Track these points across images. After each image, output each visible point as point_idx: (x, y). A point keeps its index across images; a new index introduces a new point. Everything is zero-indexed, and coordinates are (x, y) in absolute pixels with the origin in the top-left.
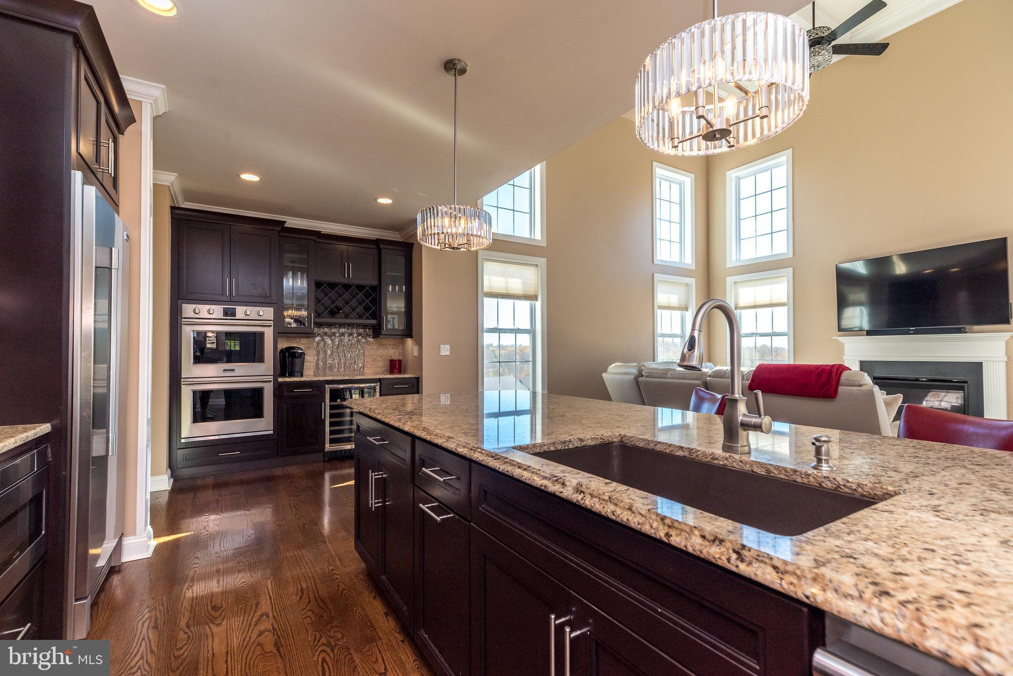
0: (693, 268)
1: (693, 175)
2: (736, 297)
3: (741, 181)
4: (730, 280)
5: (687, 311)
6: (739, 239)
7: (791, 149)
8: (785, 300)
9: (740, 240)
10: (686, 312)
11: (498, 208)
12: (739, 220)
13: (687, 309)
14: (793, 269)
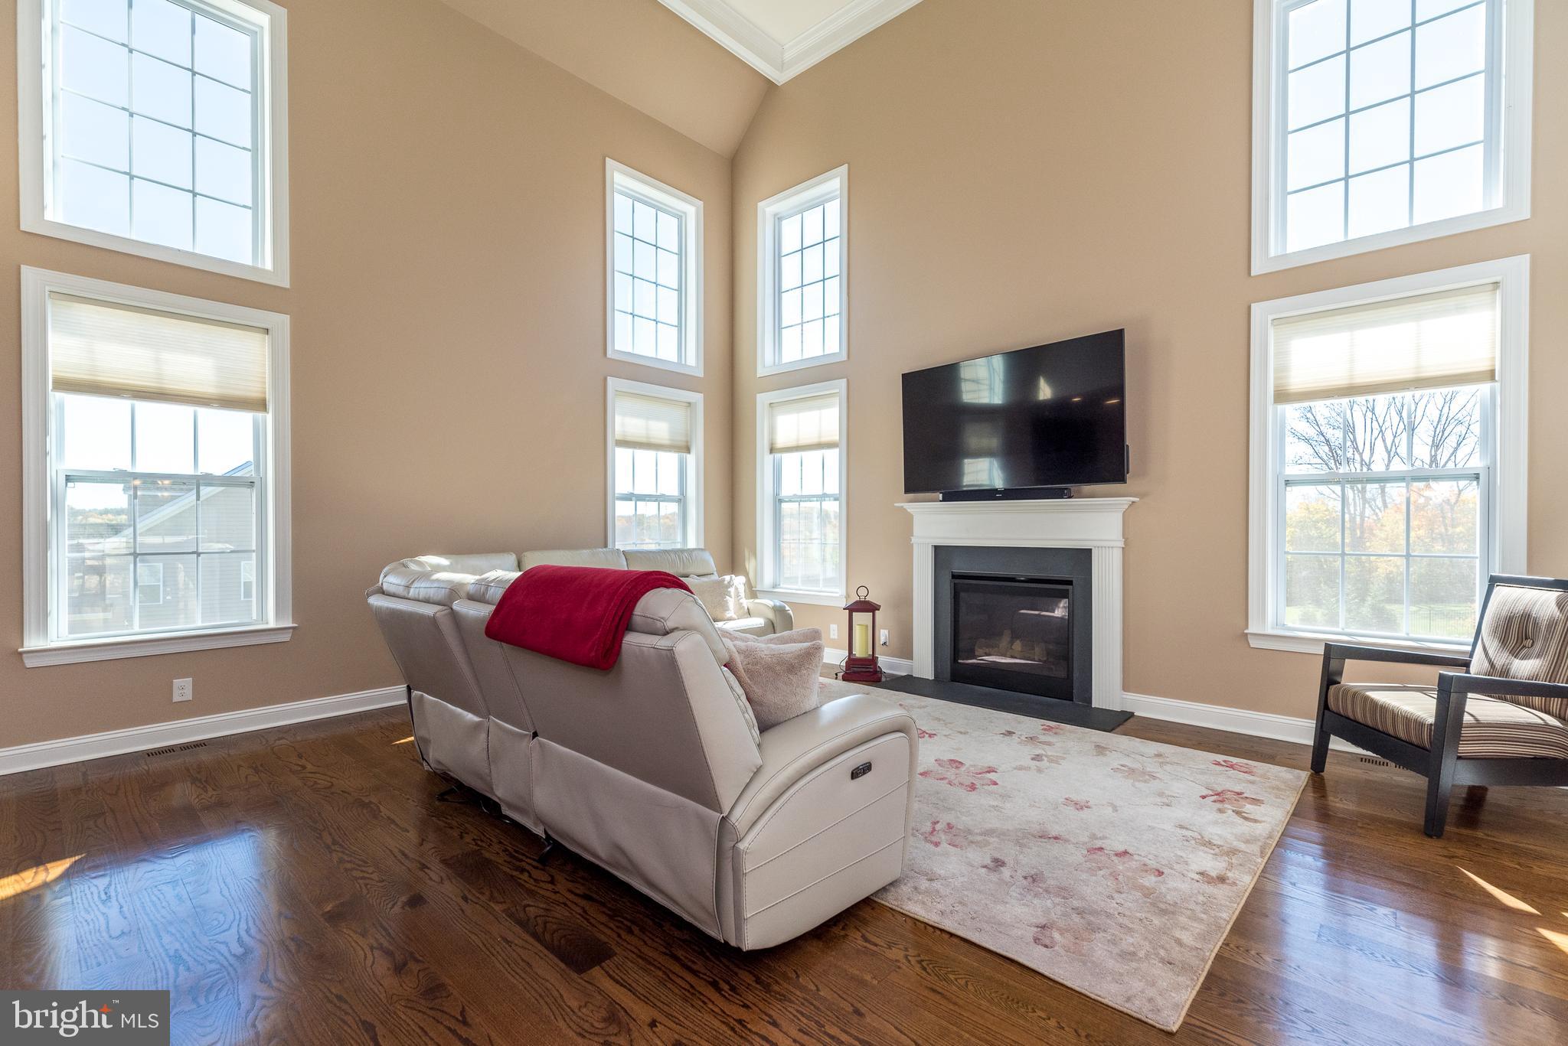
0: (701, 374)
1: (701, 203)
2: (772, 430)
3: (784, 223)
4: (763, 399)
5: (689, 453)
6: (778, 327)
7: (846, 165)
8: (836, 437)
9: (780, 328)
10: (688, 455)
11: (132, 177)
12: (778, 292)
13: (688, 450)
14: (848, 381)
